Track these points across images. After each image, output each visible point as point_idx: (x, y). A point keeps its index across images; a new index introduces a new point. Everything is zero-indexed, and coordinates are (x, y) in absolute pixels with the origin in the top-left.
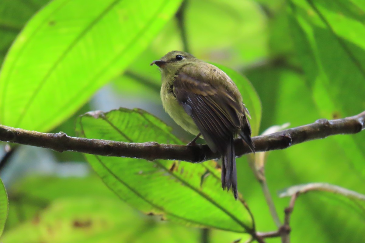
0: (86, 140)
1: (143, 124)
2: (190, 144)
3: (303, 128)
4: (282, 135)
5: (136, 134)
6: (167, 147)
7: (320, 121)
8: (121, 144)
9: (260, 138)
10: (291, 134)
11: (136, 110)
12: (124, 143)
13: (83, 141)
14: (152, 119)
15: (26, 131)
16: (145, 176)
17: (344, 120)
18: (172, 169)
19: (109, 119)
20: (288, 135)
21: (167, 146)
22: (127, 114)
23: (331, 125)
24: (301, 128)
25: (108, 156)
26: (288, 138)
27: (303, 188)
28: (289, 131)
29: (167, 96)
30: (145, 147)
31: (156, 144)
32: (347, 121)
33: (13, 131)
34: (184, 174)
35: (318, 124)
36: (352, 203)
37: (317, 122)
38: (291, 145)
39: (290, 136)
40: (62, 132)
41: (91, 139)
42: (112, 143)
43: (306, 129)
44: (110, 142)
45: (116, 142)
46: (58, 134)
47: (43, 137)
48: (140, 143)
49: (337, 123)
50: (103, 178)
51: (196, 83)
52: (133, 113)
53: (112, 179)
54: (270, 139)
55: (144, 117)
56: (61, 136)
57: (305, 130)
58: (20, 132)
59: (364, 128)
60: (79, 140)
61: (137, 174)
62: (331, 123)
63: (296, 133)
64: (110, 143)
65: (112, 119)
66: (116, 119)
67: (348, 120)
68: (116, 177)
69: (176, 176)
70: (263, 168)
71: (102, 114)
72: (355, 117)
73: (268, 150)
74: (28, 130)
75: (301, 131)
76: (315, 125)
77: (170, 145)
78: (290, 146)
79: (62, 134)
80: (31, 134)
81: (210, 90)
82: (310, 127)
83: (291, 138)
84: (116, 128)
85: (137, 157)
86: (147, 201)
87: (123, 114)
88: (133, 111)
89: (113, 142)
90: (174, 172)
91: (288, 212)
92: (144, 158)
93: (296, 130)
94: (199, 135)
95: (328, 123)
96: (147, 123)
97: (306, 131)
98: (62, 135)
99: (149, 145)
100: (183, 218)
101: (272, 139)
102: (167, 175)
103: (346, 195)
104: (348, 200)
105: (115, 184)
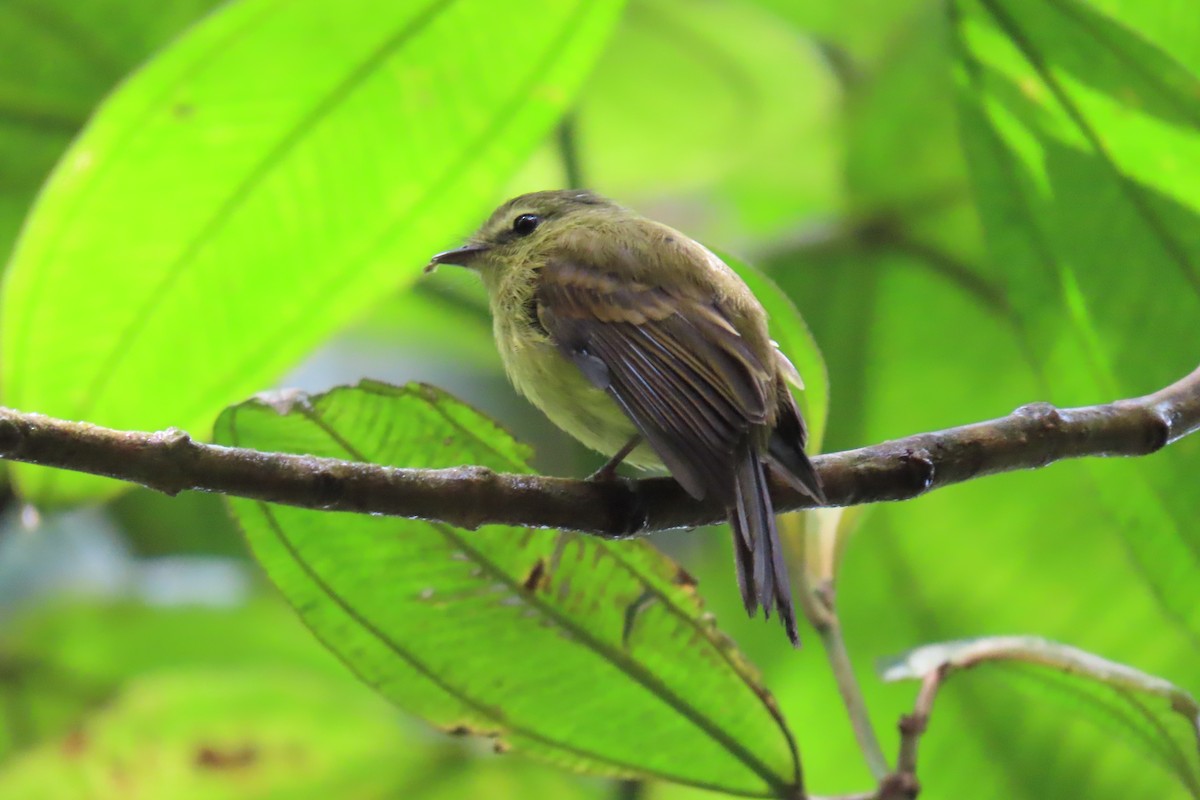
0: (256, 455)
1: (438, 435)
2: (598, 477)
3: (971, 432)
4: (903, 452)
6: (521, 485)
7: (1030, 412)
8: (371, 472)
9: (830, 460)
10: (930, 452)
11: (415, 387)
12: (378, 468)
13: (244, 457)
14: (465, 416)
15: (59, 422)
16: (441, 607)
17: (1109, 409)
18: (532, 583)
19: (326, 417)
20: (922, 454)
21: (521, 481)
22: (386, 402)
23: (1066, 423)
24: (965, 431)
25: (327, 510)
26: (919, 463)
27: (960, 653)
28: (927, 440)
29: (516, 340)
30: (448, 482)
31: (485, 473)
32: (1117, 413)
33: (16, 422)
34: (569, 602)
35: (1023, 421)
36: (1124, 705)
37: (1018, 413)
38: (931, 486)
39: (928, 457)
40: (176, 428)
41: (272, 454)
42: (341, 468)
43: (982, 434)
44: (333, 464)
45: (353, 464)
46: (162, 435)
47: (115, 443)
48: (432, 471)
49: (1084, 418)
50: (304, 611)
52: (406, 399)
53: (333, 614)
54: (861, 466)
55: (442, 411)
56: (172, 441)
57: (980, 437)
58: (38, 426)
59: (1173, 436)
60: (231, 454)
61: (416, 597)
62: (1065, 418)
63: (950, 448)
64: (334, 468)
65: (334, 419)
66: (348, 415)
67: (1120, 410)
68: (349, 610)
69: (542, 606)
70: (833, 584)
71: (302, 398)
72: (1145, 401)
73: (855, 502)
74: (64, 419)
75: (967, 441)
76: (1013, 421)
77: (532, 478)
78: (928, 490)
79: (176, 433)
80: (74, 433)
81: (653, 304)
82: (996, 427)
83: (931, 463)
85: (421, 515)
86: (448, 688)
87: (373, 397)
88: (406, 390)
89: (344, 464)
90: (539, 593)
91: (910, 729)
93: (948, 440)
95: (1054, 418)
96: (449, 431)
98: (177, 438)
99: (461, 477)
100: (564, 746)
101: (868, 465)
102: (516, 600)
103: (1104, 676)
104: (1108, 695)
105: (341, 631)
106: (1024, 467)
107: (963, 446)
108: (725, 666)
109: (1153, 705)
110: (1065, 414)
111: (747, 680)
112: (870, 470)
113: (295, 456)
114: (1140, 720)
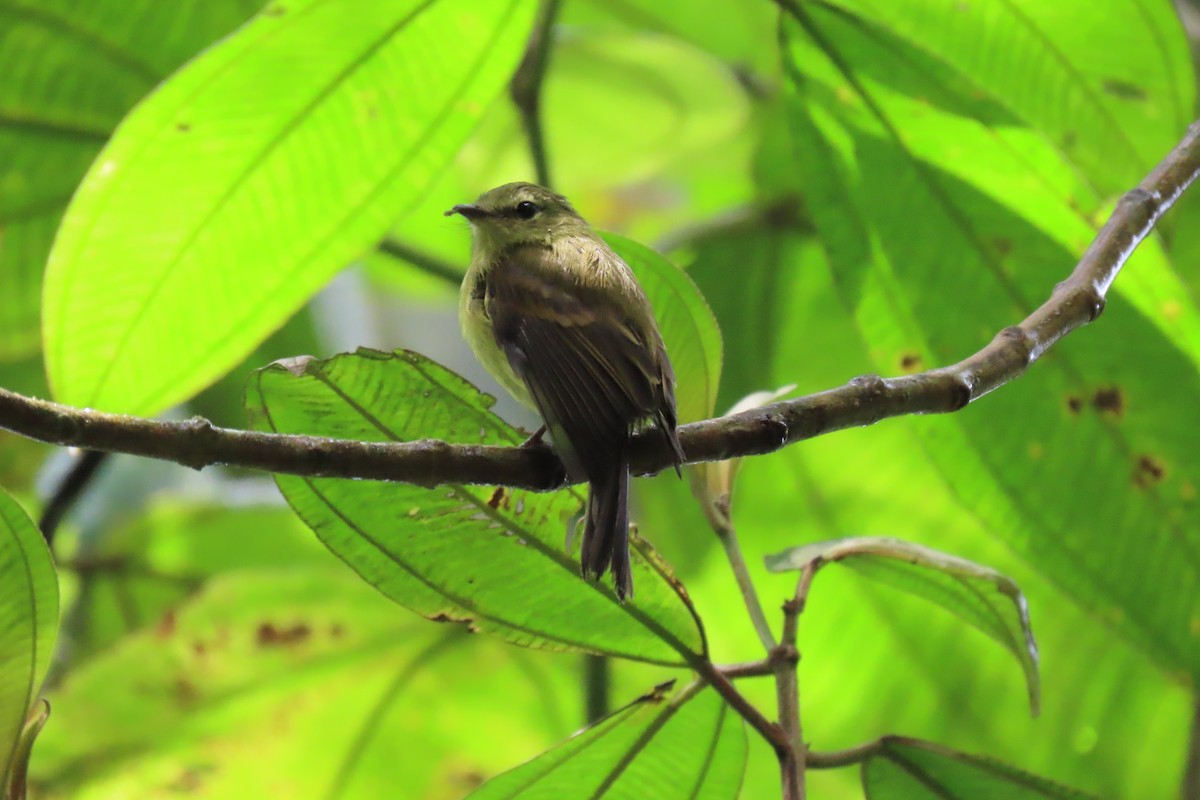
2: (527, 445)
3: (816, 399)
4: (764, 417)
5: (402, 413)
6: (469, 453)
7: (860, 381)
8: (352, 446)
9: (708, 426)
10: (785, 416)
12: (358, 443)
15: (107, 416)
16: (425, 522)
17: (924, 378)
18: (494, 502)
20: (779, 418)
21: (469, 450)
22: (378, 365)
23: (890, 390)
24: (811, 398)
25: (319, 476)
26: (777, 425)
27: (829, 550)
28: (782, 406)
31: (441, 444)
32: (930, 381)
33: (74, 417)
34: (524, 516)
35: (856, 389)
36: (960, 588)
37: (853, 383)
38: (786, 443)
39: (784, 421)
40: (200, 417)
42: (329, 444)
43: (825, 401)
44: (323, 441)
45: (338, 441)
46: (190, 423)
47: (151, 431)
48: (400, 444)
49: (904, 386)
50: (319, 527)
51: (546, 292)
53: (342, 530)
54: (732, 429)
55: (421, 370)
56: (196, 427)
57: (823, 403)
58: (92, 420)
59: (974, 396)
60: (243, 437)
61: (405, 515)
62: (889, 386)
64: (323, 444)
65: (338, 378)
66: (349, 375)
67: (932, 378)
68: (352, 526)
69: (502, 520)
71: (314, 363)
72: (950, 369)
74: (111, 413)
75: (813, 407)
76: (848, 390)
77: (476, 447)
78: (783, 446)
79: (199, 422)
81: (576, 312)
82: (835, 395)
83: (785, 425)
84: (348, 400)
85: (391, 479)
86: (430, 585)
88: (393, 355)
89: (332, 441)
90: (500, 510)
91: (792, 609)
92: (411, 482)
93: (798, 406)
94: (542, 432)
95: (881, 386)
96: (428, 385)
97: (825, 406)
98: (201, 425)
99: (422, 448)
100: (522, 628)
101: (736, 428)
102: (482, 516)
103: (943, 566)
104: (947, 581)
105: (347, 542)
106: (858, 425)
107: (810, 410)
108: (646, 564)
109: (984, 587)
110: (889, 382)
111: (662, 573)
112: (738, 432)
113: (293, 436)
114: (974, 600)
